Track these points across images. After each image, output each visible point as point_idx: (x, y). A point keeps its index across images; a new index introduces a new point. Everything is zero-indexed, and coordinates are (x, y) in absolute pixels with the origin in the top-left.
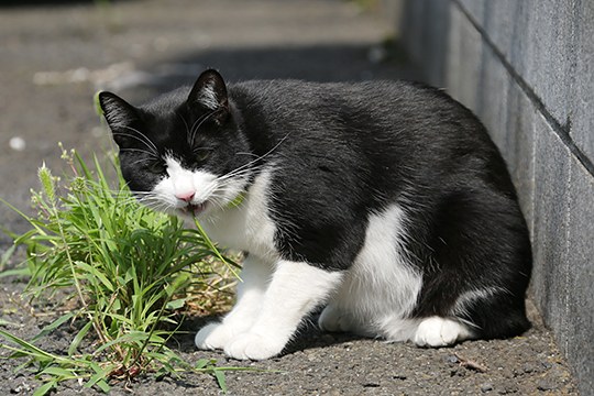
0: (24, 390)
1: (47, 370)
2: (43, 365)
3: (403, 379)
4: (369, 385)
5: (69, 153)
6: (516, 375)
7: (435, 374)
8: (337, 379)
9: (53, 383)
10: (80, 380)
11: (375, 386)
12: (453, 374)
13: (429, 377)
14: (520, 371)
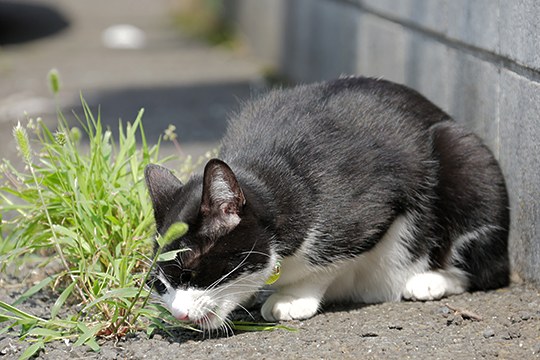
0: (10, 352)
1: (31, 333)
2: (25, 328)
3: (400, 329)
4: (368, 335)
5: (35, 122)
6: (514, 322)
7: (431, 324)
8: (332, 331)
9: (40, 344)
10: (67, 341)
11: (374, 335)
12: (449, 323)
13: (425, 327)
14: (518, 318)
